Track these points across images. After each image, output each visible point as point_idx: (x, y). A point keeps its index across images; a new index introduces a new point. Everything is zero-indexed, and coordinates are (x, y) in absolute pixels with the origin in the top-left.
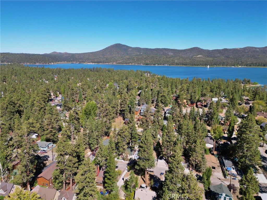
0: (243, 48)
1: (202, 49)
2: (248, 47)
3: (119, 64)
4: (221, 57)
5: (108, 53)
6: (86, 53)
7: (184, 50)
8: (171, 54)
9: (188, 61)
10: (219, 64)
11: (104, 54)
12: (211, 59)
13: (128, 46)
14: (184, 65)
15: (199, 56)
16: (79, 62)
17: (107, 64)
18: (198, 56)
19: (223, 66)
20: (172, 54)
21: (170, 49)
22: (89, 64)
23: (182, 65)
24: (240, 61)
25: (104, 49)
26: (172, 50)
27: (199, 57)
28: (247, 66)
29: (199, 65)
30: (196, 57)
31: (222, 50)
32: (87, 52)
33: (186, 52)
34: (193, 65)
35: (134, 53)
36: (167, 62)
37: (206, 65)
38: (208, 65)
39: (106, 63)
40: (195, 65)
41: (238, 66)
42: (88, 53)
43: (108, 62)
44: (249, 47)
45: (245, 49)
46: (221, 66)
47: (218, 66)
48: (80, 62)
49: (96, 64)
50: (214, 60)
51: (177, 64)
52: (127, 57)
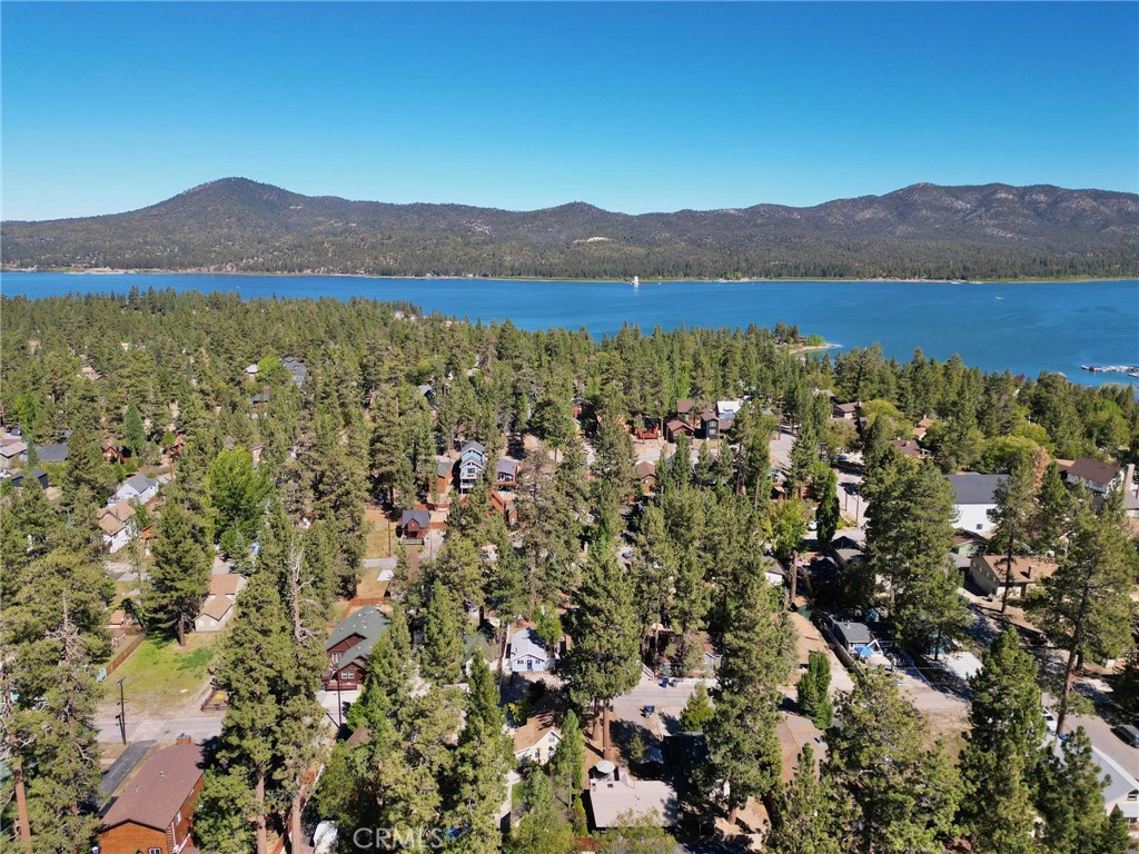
0: (746, 210)
1: (603, 213)
2: (763, 205)
3: (252, 274)
4: (676, 243)
5: (191, 221)
6: (71, 221)
7: (535, 215)
8: (481, 228)
9: (556, 259)
10: (673, 272)
11: (170, 228)
12: (641, 251)
13: (284, 192)
14: (543, 275)
15: (596, 239)
16: (40, 263)
17: (189, 270)
18: (591, 239)
19: (687, 279)
20: (487, 229)
21: (474, 207)
22: (93, 271)
23: (536, 274)
24: (742, 257)
25: (162, 204)
26: (483, 211)
27: (594, 242)
28: (766, 276)
29: (601, 277)
30: (583, 243)
31: (676, 214)
32: (78, 217)
33: (541, 223)
34: (577, 276)
35: (319, 224)
36: (473, 264)
37: (628, 274)
38: (632, 276)
39: (182, 266)
40: (584, 275)
41: (737, 278)
42: (81, 219)
43: (194, 265)
44: (768, 205)
45: (754, 211)
46: (682, 280)
47: (669, 280)
48: (44, 266)
49: (131, 272)
50: (652, 257)
51: (515, 272)
52: (289, 238)
